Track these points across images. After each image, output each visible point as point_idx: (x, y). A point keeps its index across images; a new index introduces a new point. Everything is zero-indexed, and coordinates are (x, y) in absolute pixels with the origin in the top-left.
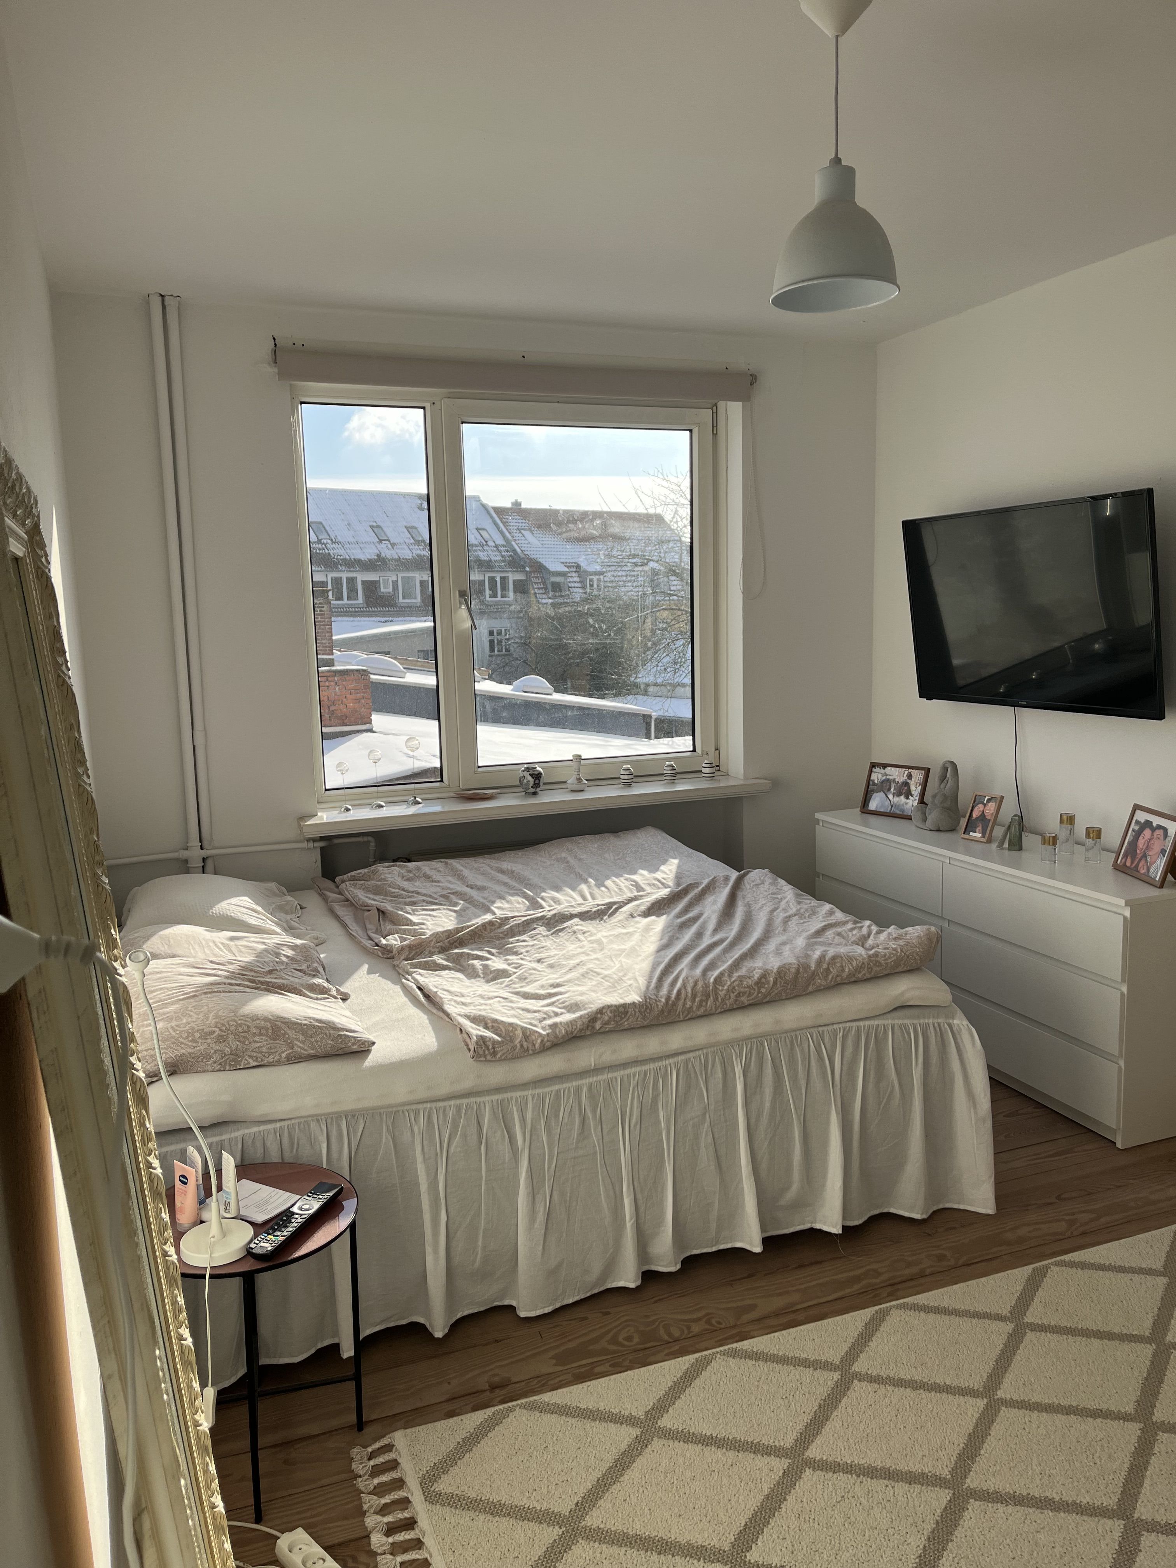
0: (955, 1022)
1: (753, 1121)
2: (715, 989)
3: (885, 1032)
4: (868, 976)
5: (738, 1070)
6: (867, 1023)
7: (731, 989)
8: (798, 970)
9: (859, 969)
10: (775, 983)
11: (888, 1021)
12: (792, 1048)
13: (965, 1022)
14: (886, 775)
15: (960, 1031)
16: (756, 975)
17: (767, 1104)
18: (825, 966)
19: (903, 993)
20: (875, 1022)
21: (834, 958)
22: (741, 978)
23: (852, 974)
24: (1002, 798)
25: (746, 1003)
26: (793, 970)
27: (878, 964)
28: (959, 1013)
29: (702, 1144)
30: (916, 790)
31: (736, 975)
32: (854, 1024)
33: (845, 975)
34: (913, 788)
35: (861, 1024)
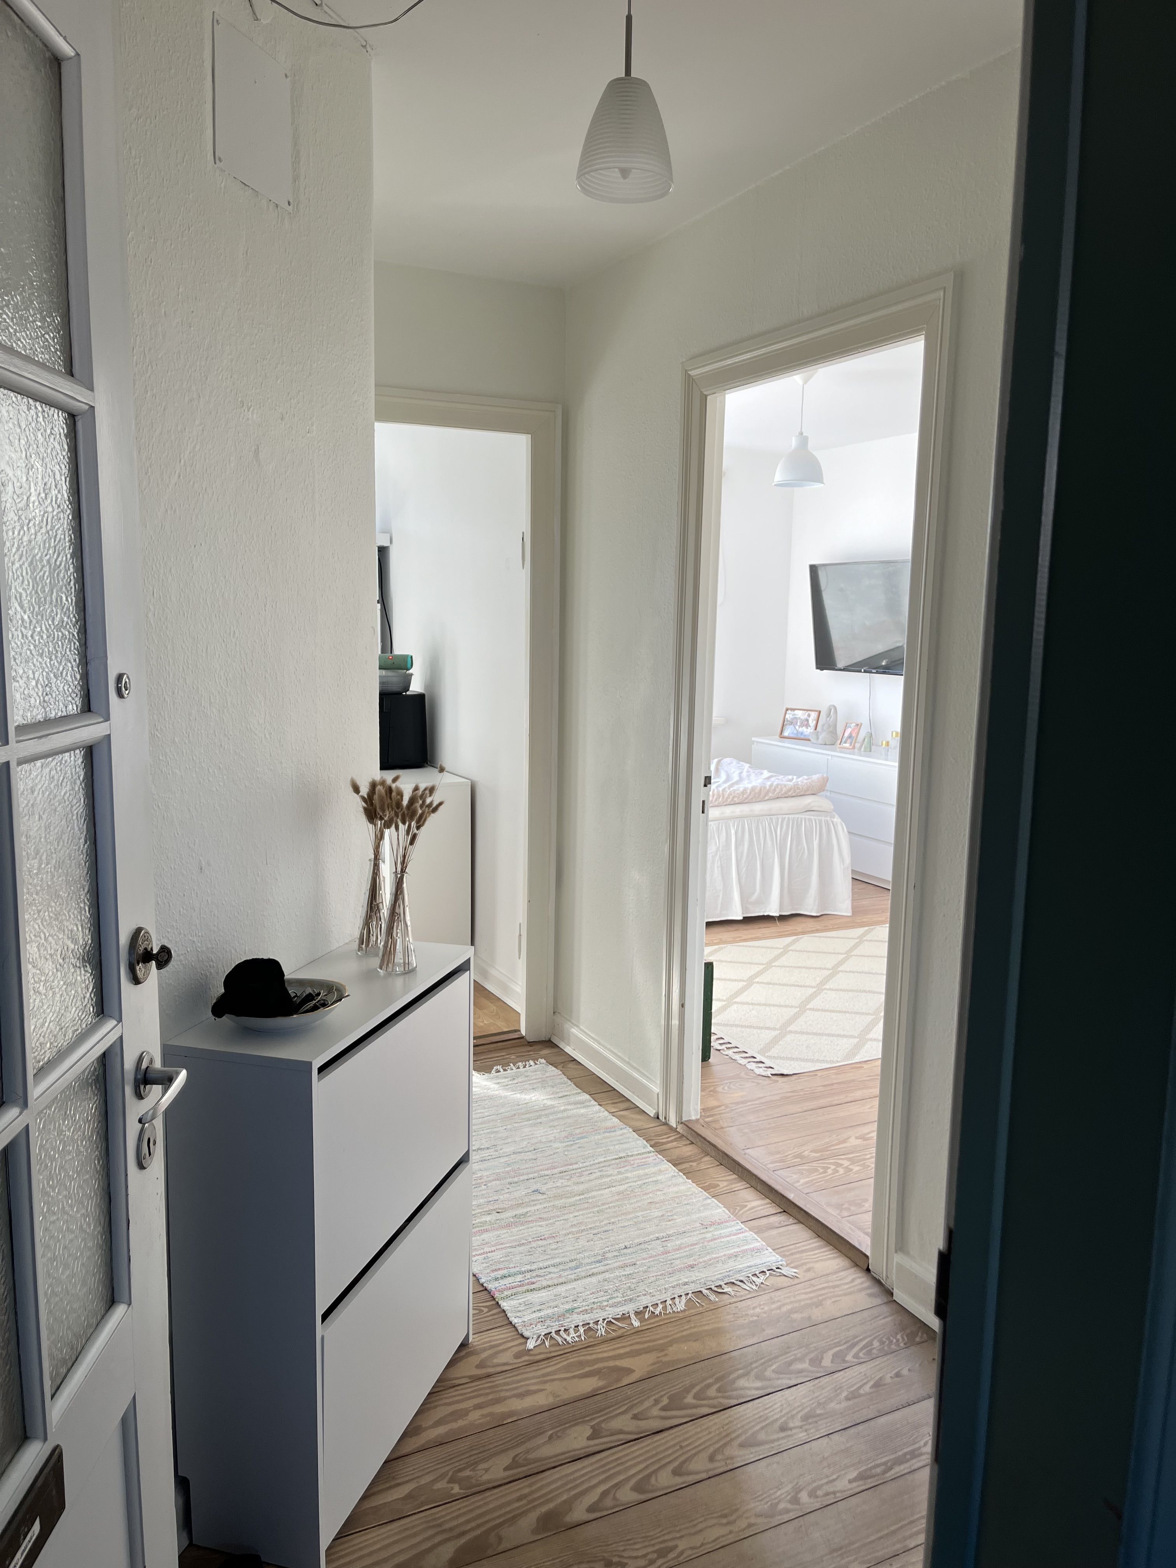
0: (835, 820)
1: (739, 858)
2: (723, 794)
3: (801, 821)
4: (794, 794)
5: (733, 832)
6: (793, 816)
7: (730, 794)
8: (761, 789)
9: (789, 790)
10: (750, 793)
11: (802, 816)
12: (758, 825)
13: (839, 820)
14: (794, 715)
15: (837, 824)
16: (741, 789)
17: (746, 850)
18: (773, 788)
19: (809, 804)
20: (797, 816)
21: (778, 785)
22: (734, 791)
23: (786, 793)
24: (861, 724)
25: (737, 802)
26: (758, 788)
27: (798, 788)
28: (836, 816)
29: (716, 866)
30: (812, 723)
31: (731, 789)
32: (787, 816)
33: (783, 792)
34: (810, 722)
35: (790, 816)
